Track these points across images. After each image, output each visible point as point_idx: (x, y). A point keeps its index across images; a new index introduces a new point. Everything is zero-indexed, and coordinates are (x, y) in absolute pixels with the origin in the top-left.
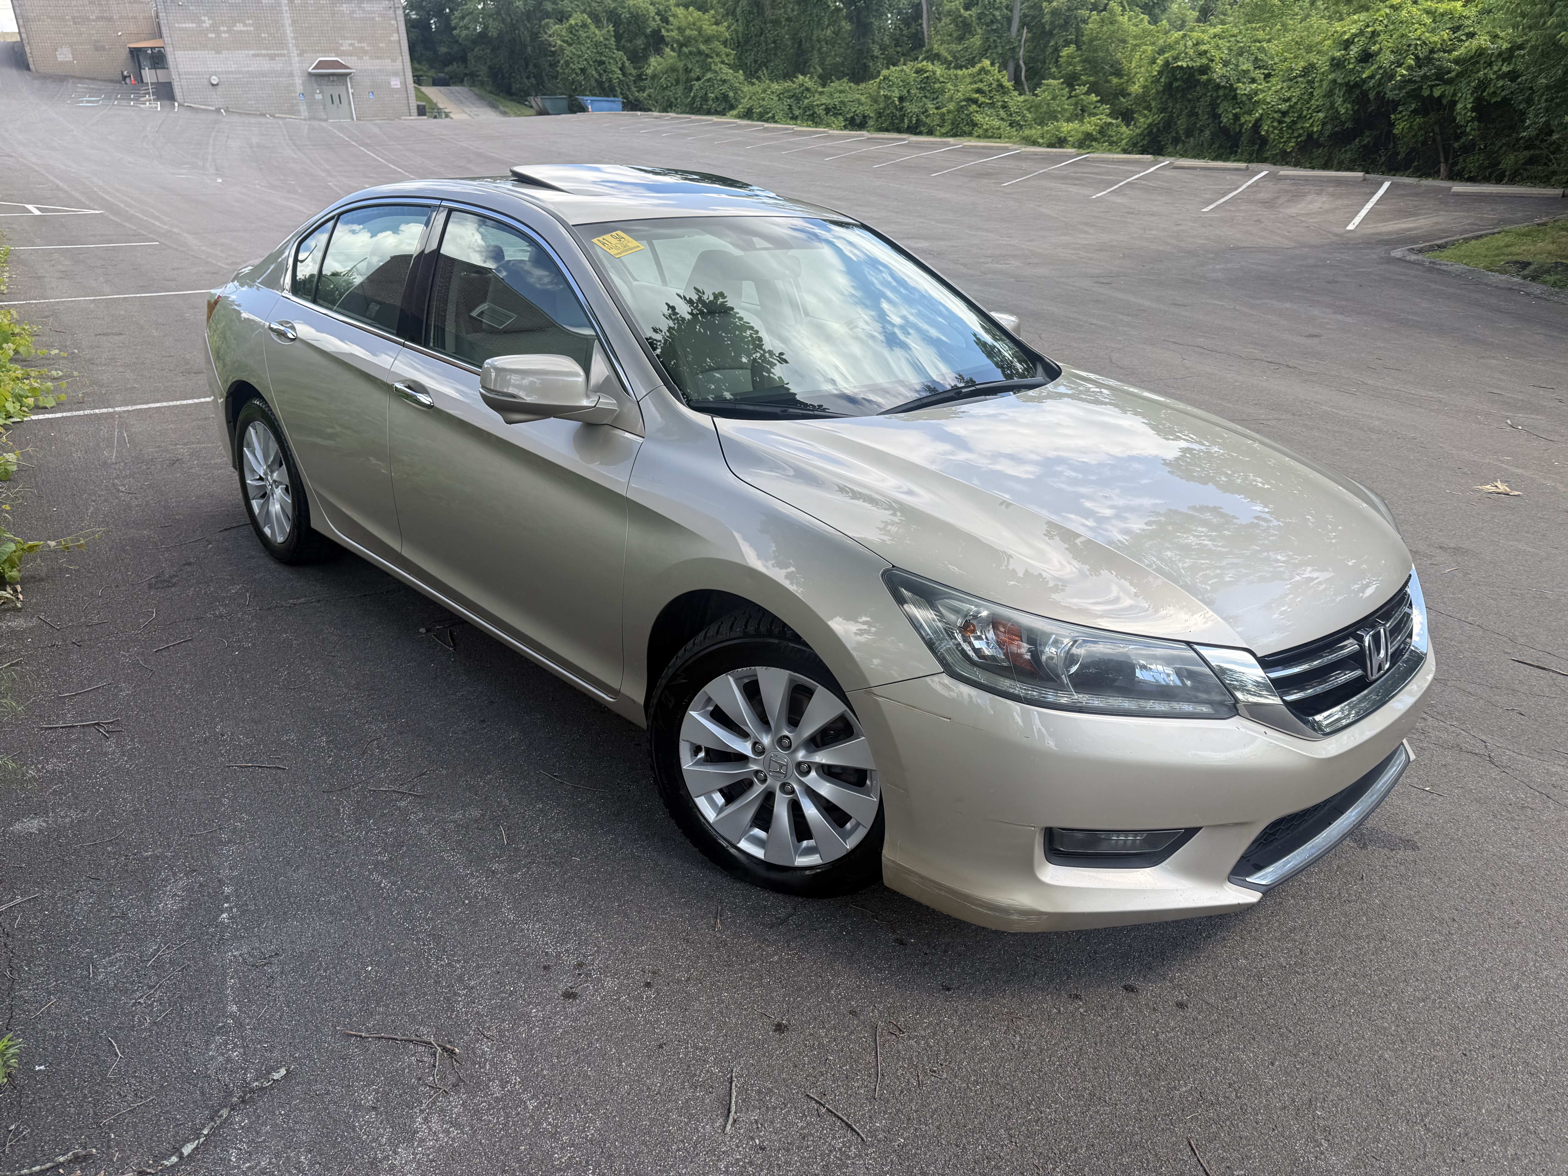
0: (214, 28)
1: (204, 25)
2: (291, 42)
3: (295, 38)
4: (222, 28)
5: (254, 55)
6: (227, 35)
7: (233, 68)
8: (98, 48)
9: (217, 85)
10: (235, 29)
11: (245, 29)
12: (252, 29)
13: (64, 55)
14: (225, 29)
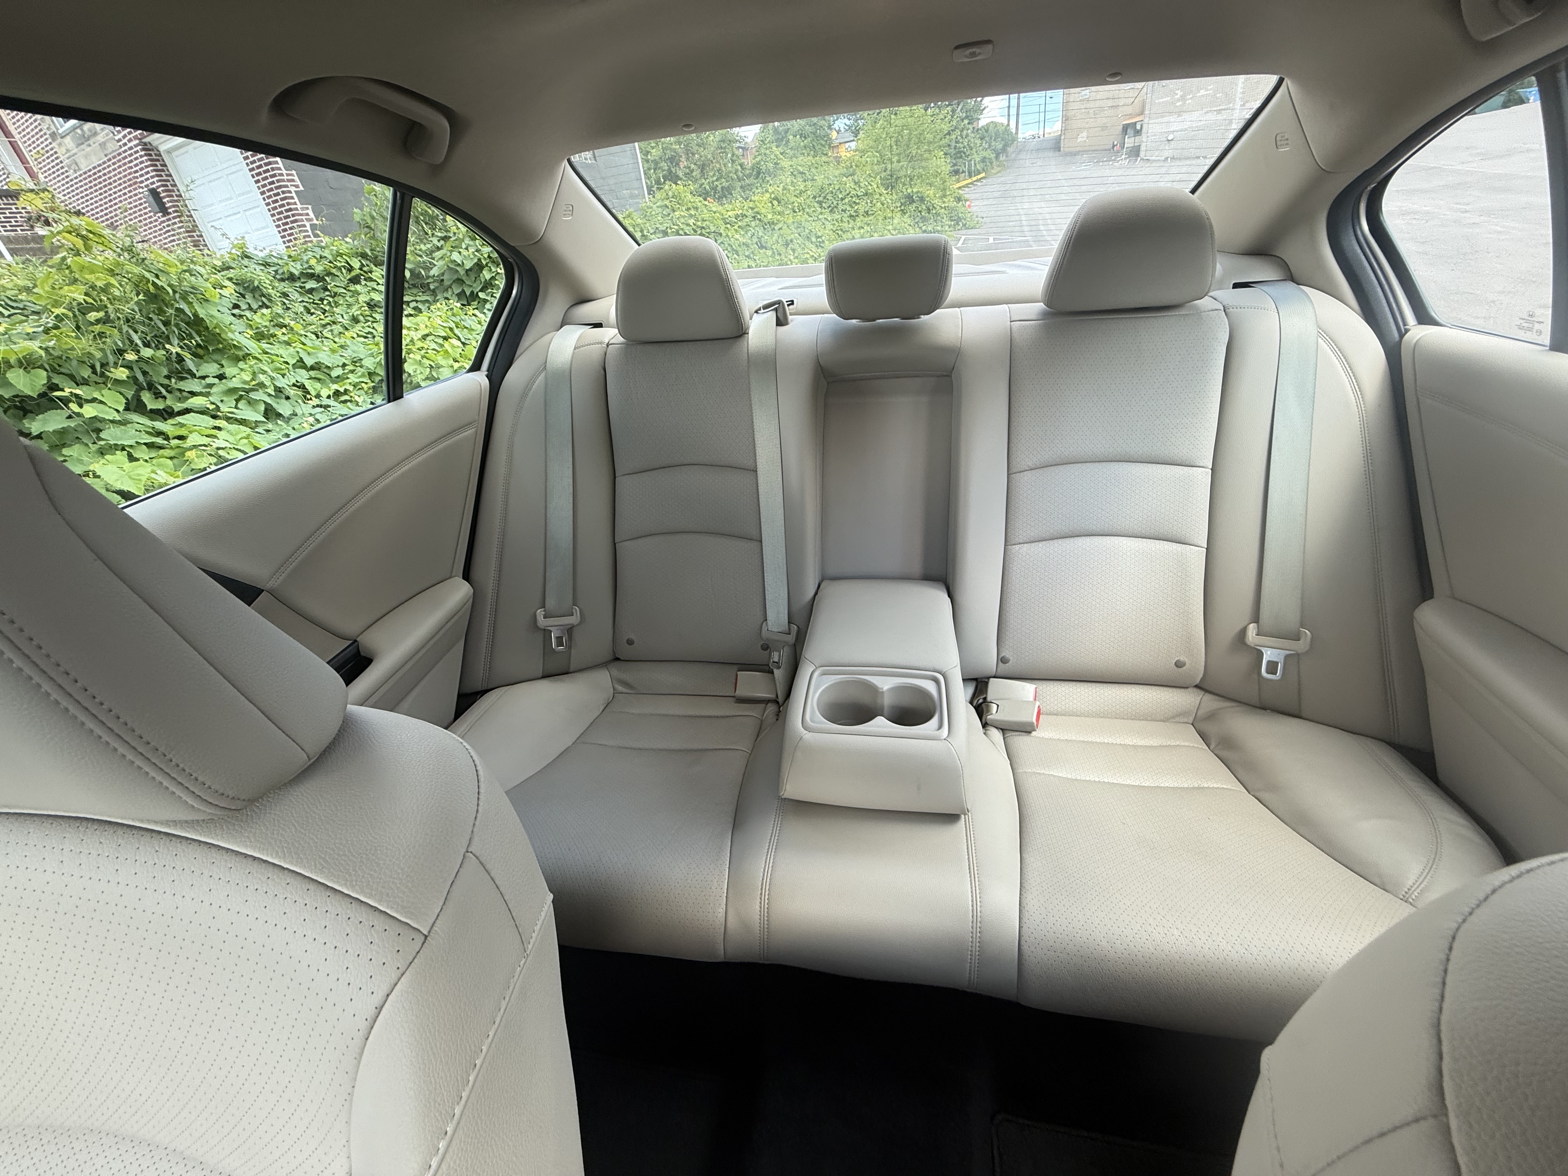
0: (1183, 98)
1: (1176, 97)
2: (1239, 95)
3: (1243, 93)
4: (1188, 97)
5: (1207, 112)
6: (1190, 101)
7: (1187, 125)
8: (1104, 128)
9: (1172, 140)
10: (1198, 94)
11: (1206, 93)
12: (1211, 92)
13: (1082, 137)
14: (1191, 96)
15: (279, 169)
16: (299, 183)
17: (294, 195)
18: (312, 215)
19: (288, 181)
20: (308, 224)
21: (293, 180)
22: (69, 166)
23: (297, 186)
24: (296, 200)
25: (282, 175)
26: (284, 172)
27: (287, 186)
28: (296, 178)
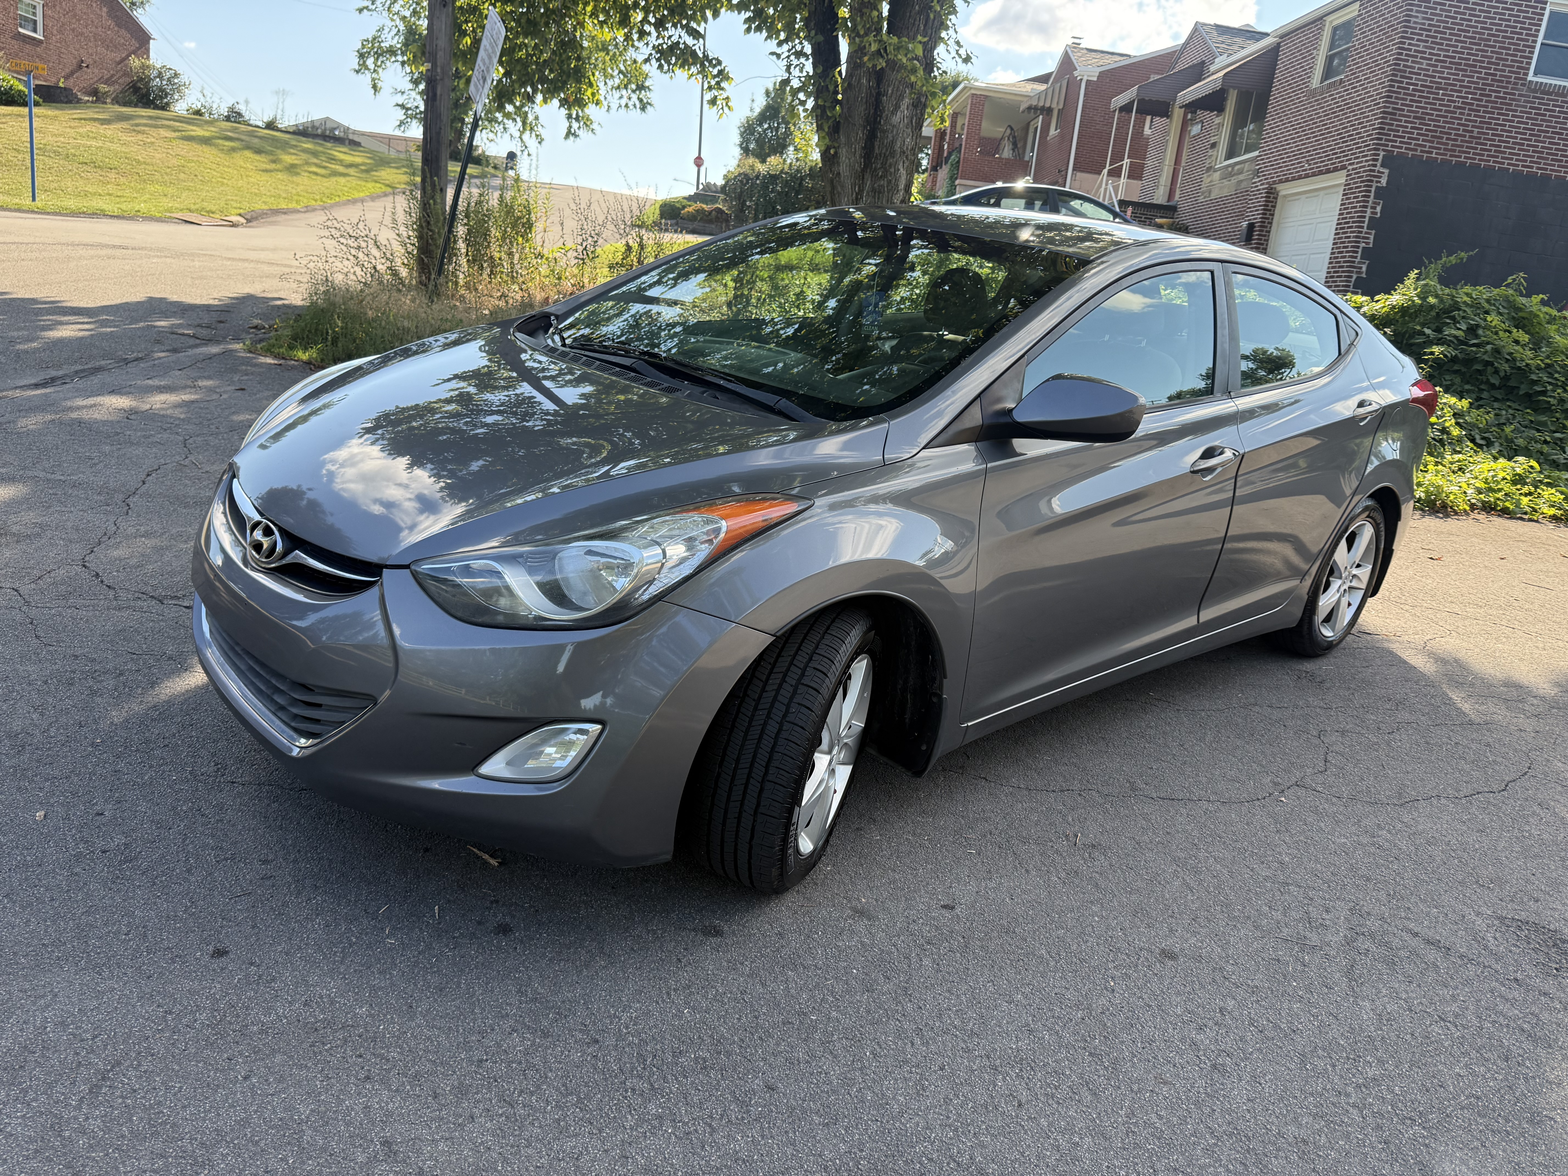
15: (1362, 227)
16: (1371, 241)
17: (1360, 250)
18: (1364, 269)
19: (1364, 238)
20: (1355, 276)
21: (1368, 238)
22: (1203, 193)
23: (1367, 243)
24: (1359, 255)
25: (1361, 232)
26: (1365, 230)
27: (1358, 242)
28: (1372, 237)
